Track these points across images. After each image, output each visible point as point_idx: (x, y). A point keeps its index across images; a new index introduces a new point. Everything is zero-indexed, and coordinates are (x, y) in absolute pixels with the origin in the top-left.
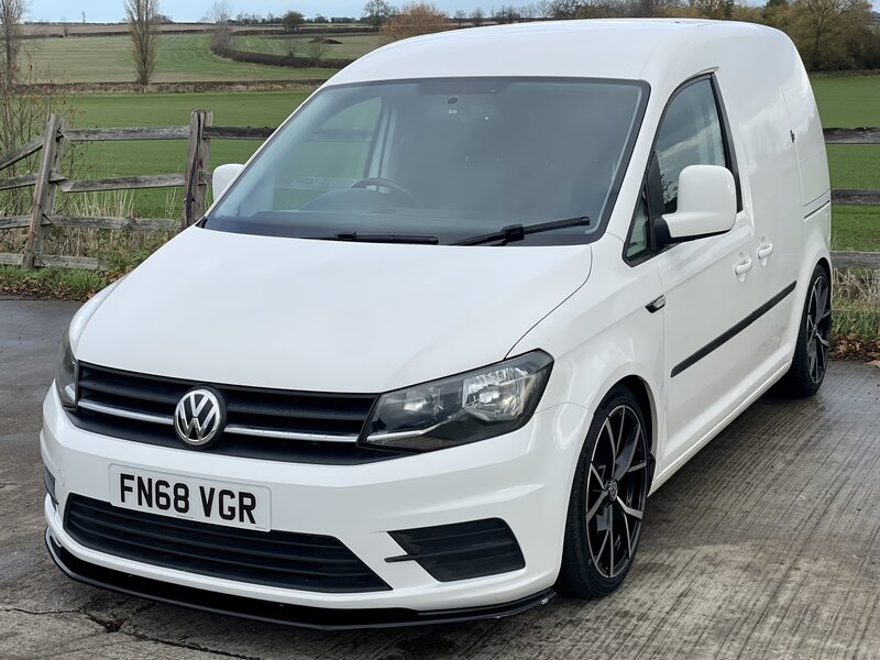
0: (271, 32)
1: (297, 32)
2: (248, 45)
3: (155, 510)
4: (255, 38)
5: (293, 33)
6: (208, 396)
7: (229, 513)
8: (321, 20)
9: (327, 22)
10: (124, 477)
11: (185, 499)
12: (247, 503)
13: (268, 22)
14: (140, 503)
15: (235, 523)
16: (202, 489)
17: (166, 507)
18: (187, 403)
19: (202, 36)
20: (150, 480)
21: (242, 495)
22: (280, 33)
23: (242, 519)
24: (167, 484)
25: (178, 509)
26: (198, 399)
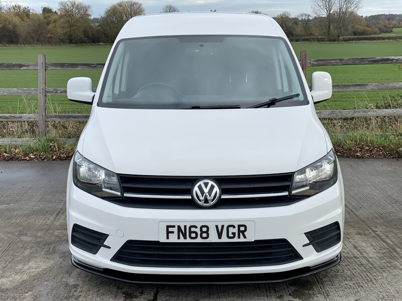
3: (188, 240)
6: (211, 183)
7: (232, 236)
10: (168, 227)
11: (207, 232)
12: (242, 229)
14: (179, 238)
15: (236, 240)
16: (217, 226)
17: (196, 238)
18: (200, 187)
20: (185, 227)
21: (239, 226)
23: (239, 237)
24: (196, 227)
25: (202, 238)
26: (206, 184)
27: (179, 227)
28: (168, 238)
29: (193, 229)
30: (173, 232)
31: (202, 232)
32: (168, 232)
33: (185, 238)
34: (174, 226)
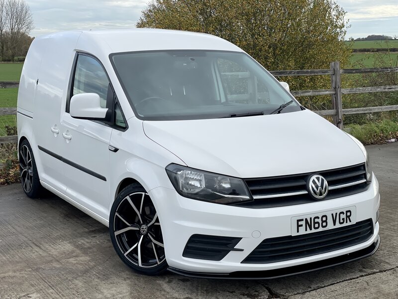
3: (314, 231)
7: (343, 221)
10: (298, 221)
11: (326, 221)
12: (349, 215)
14: (306, 230)
15: (345, 225)
16: (332, 214)
17: (318, 227)
18: (314, 182)
20: (311, 219)
21: (347, 212)
23: (347, 222)
24: (318, 218)
25: (323, 227)
26: (318, 179)
27: (306, 219)
28: (298, 232)
29: (316, 220)
30: (302, 225)
31: (323, 222)
32: (298, 226)
33: (311, 229)
34: (302, 220)
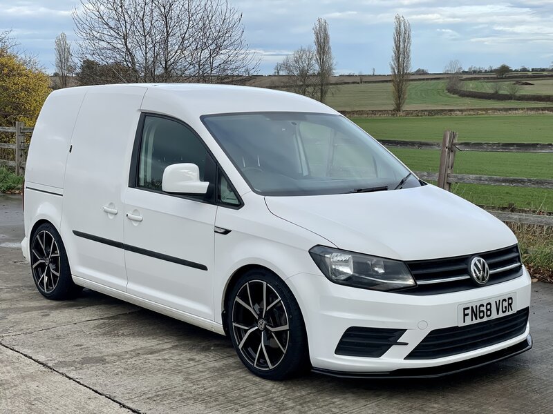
0: (488, 78)
1: (505, 78)
2: (471, 86)
4: (476, 82)
5: (502, 78)
8: (524, 70)
9: (529, 71)
11: (490, 310)
13: (488, 72)
15: (507, 314)
18: (476, 265)
19: (443, 81)
21: (509, 299)
22: (494, 78)
24: (483, 306)
25: (488, 316)
26: (479, 261)
27: (472, 307)
28: (464, 322)
29: (482, 308)
30: (468, 315)
31: (487, 310)
32: (465, 315)
33: (476, 319)
34: (468, 308)
